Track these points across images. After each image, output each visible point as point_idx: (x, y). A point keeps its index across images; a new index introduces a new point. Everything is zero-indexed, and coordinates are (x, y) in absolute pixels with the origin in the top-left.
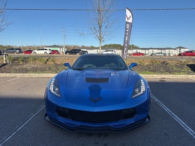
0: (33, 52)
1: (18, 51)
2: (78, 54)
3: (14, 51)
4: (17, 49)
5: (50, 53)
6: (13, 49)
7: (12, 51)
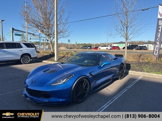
0: (98, 48)
1: (89, 48)
2: (134, 49)
3: (87, 47)
4: (89, 46)
5: (110, 49)
6: (86, 46)
7: (86, 47)
